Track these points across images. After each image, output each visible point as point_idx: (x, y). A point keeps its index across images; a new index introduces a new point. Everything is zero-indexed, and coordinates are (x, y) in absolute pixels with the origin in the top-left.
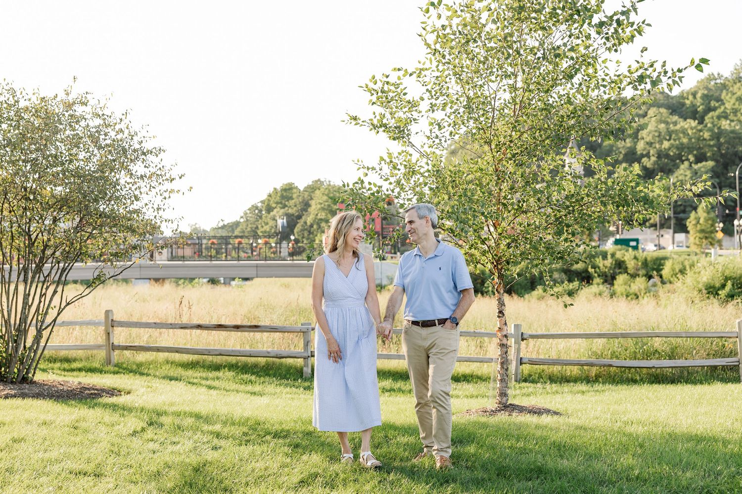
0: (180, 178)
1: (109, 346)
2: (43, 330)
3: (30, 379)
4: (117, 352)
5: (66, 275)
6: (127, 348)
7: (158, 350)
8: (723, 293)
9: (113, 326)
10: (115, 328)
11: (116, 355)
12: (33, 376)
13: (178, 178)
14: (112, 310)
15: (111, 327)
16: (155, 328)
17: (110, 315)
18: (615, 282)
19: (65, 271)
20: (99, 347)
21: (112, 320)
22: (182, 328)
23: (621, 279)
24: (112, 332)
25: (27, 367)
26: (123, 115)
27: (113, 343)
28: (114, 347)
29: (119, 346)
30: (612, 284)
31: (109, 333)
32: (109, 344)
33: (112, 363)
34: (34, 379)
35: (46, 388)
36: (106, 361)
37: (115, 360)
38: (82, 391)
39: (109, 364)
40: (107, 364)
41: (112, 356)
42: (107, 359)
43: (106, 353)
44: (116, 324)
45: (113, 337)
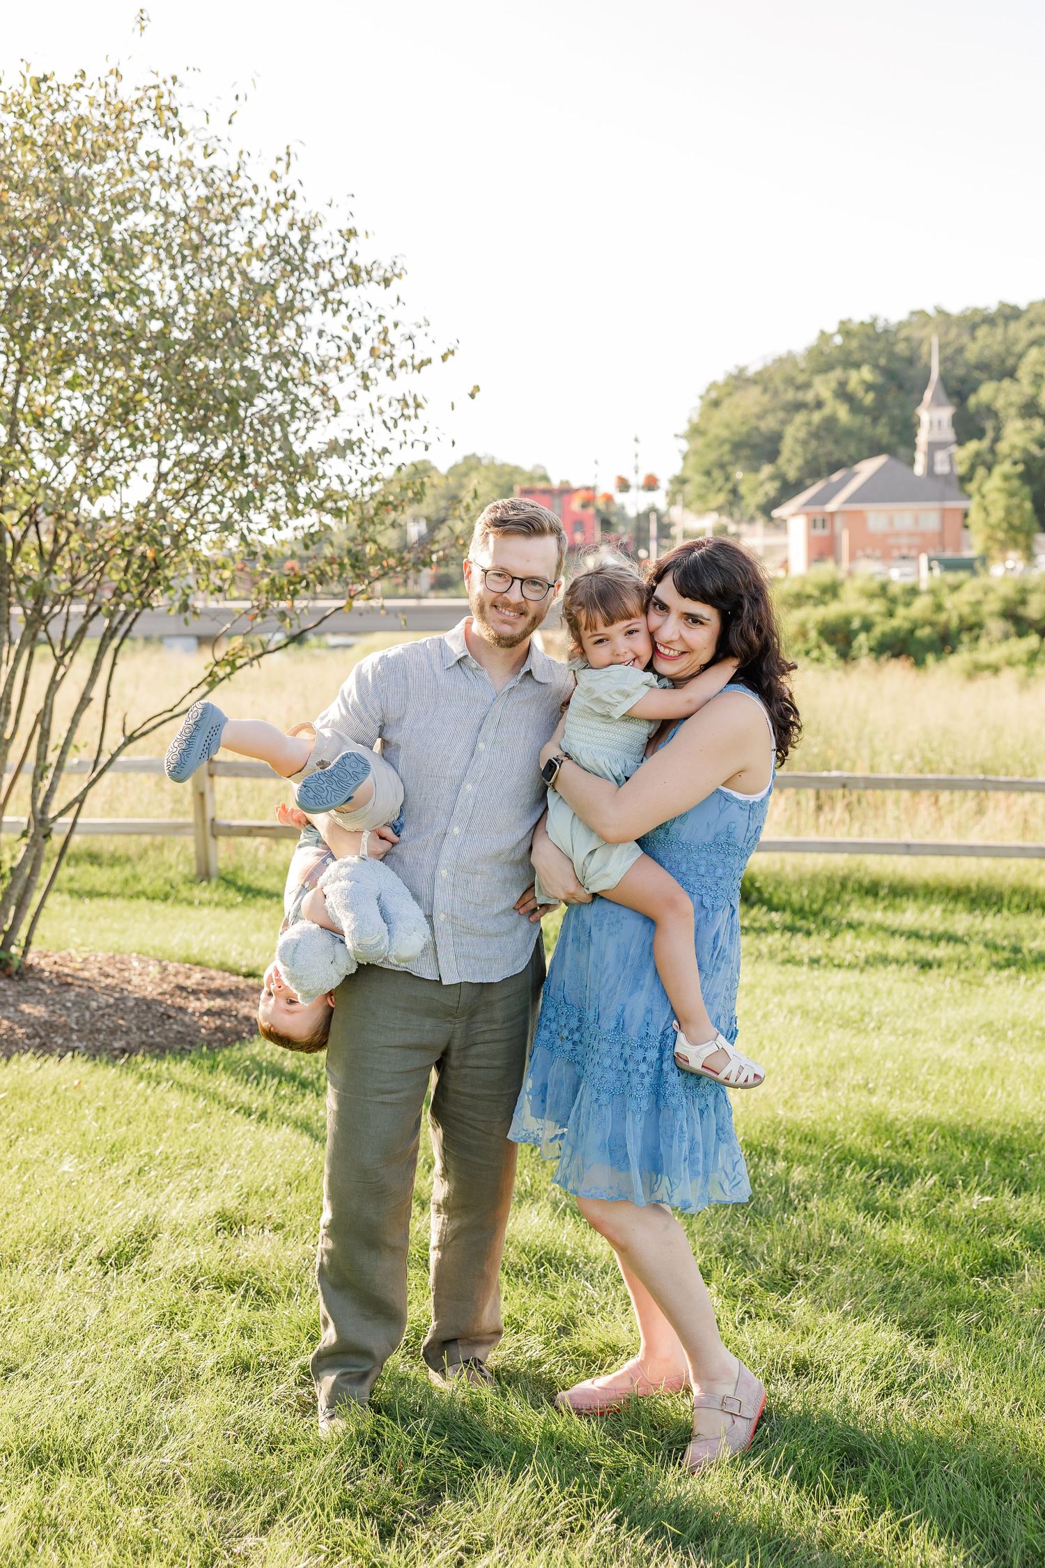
0: (444, 358)
1: (204, 827)
2: (55, 819)
3: (15, 963)
4: (222, 842)
5: (117, 650)
6: (250, 831)
9: (211, 775)
10: (216, 779)
11: (223, 854)
12: (25, 953)
13: (437, 360)
15: (207, 779)
19: (112, 637)
20: (177, 829)
24: (212, 789)
25: (6, 927)
26: (279, 159)
27: (213, 820)
28: (217, 830)
29: (230, 827)
31: (202, 795)
32: (204, 821)
33: (213, 870)
34: (32, 958)
35: (71, 995)
36: (194, 863)
37: (221, 865)
38: (179, 1001)
39: (204, 874)
40: (199, 874)
41: (211, 851)
42: (198, 858)
43: (196, 841)
44: (219, 768)
45: (214, 803)
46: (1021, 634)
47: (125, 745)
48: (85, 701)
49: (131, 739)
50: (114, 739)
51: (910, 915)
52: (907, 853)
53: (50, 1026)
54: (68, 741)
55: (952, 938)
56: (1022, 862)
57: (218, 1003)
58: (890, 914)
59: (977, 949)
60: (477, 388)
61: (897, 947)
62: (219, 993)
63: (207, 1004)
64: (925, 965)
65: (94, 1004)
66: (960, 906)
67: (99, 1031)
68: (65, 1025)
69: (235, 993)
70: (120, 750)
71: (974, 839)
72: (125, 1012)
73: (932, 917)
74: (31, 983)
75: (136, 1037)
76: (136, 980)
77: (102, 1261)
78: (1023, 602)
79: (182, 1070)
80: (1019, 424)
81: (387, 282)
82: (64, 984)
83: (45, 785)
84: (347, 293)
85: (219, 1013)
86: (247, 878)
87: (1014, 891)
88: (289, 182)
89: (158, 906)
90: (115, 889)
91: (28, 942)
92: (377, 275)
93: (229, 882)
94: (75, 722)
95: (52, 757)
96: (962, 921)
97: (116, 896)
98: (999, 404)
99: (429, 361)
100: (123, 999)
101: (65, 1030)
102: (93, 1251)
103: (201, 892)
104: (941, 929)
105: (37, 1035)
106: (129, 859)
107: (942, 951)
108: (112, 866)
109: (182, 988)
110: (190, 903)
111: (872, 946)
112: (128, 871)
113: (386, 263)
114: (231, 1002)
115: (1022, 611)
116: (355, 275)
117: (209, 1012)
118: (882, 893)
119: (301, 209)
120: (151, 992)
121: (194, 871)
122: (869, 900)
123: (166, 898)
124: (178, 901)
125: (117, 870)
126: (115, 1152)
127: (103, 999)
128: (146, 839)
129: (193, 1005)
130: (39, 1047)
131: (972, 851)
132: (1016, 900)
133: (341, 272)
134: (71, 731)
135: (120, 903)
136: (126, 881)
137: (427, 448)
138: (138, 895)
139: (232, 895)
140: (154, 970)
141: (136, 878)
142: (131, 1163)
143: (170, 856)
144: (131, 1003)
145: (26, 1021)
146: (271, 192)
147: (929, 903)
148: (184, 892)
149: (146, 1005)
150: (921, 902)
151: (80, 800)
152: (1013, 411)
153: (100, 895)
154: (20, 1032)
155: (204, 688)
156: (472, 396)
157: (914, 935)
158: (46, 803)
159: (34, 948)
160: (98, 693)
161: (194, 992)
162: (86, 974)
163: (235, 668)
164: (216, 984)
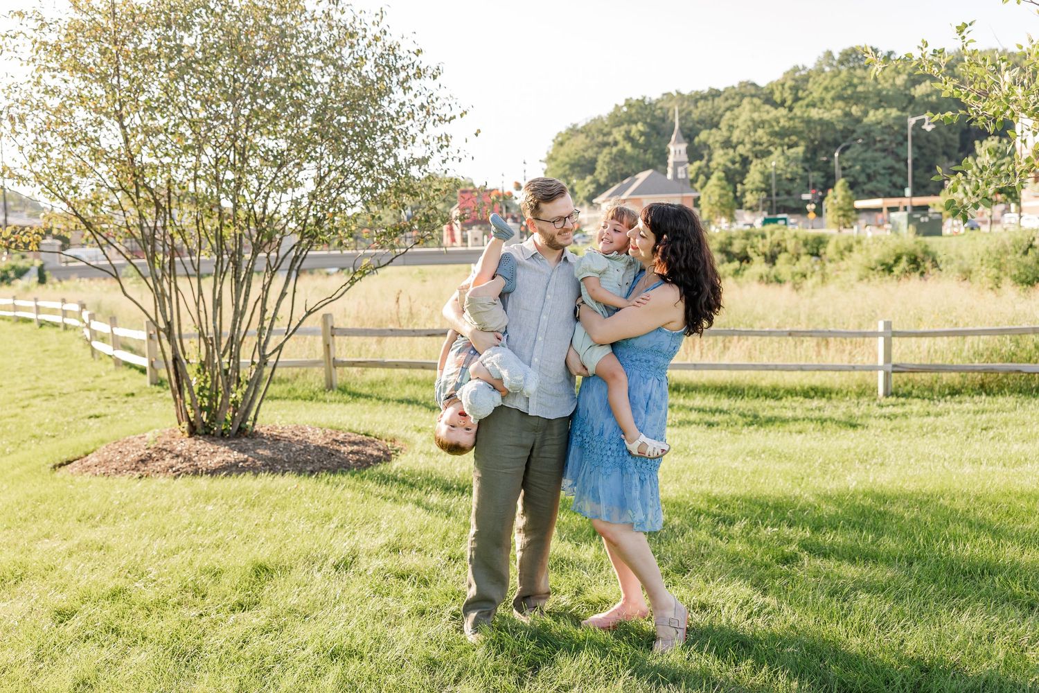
0: (461, 115)
1: (329, 362)
2: (269, 355)
3: (249, 429)
4: (339, 370)
6: (353, 364)
7: (397, 365)
8: (897, 270)
9: (333, 336)
10: (337, 338)
11: (340, 376)
12: (254, 424)
13: (458, 116)
14: (331, 315)
15: (330, 336)
16: (391, 335)
17: (329, 319)
18: (777, 261)
20: (315, 363)
21: (332, 327)
22: (429, 335)
23: (782, 258)
24: (333, 343)
26: (377, 14)
27: (334, 359)
28: (336, 364)
29: (343, 362)
30: (774, 264)
31: (328, 345)
32: (329, 359)
33: (334, 385)
34: (256, 428)
35: (281, 445)
36: (323, 381)
37: (338, 382)
38: (336, 447)
39: (330, 386)
40: (327, 387)
41: (333, 374)
42: (326, 379)
43: (326, 371)
44: (337, 331)
45: (335, 350)
46: (730, 261)
47: (306, 316)
48: (283, 294)
49: (309, 313)
50: (299, 313)
51: (698, 401)
52: (695, 369)
53: (274, 460)
54: (275, 315)
55: (721, 411)
56: (753, 373)
57: (355, 448)
58: (687, 400)
59: (735, 416)
60: (479, 131)
61: (694, 416)
62: (354, 443)
63: (350, 448)
64: (710, 425)
65: (294, 449)
66: (723, 396)
67: (299, 462)
68: (281, 459)
69: (362, 443)
70: (304, 318)
71: (726, 361)
72: (310, 453)
73: (710, 401)
74: (259, 440)
75: (317, 465)
76: (312, 437)
77: (337, 568)
78: (731, 244)
79: (346, 479)
80: (721, 152)
81: (435, 77)
82: (276, 440)
83: (264, 338)
84: (414, 83)
85: (357, 453)
86: (352, 388)
87: (751, 387)
88: (383, 25)
89: (309, 403)
90: (285, 395)
91: (255, 419)
92: (430, 72)
93: (343, 390)
94: (278, 305)
95: (267, 324)
96: (725, 403)
97: (285, 399)
98: (710, 141)
99: (454, 117)
100: (307, 447)
101: (281, 462)
102: (331, 561)
103: (328, 396)
104: (714, 407)
105: (267, 465)
106: (288, 380)
107: (717, 418)
108: (280, 384)
109: (336, 441)
110: (325, 401)
111: (681, 416)
112: (289, 386)
113: (434, 66)
114: (361, 448)
115: (729, 248)
116: (419, 74)
117: (352, 452)
118: (682, 389)
119: (388, 40)
120: (321, 442)
121: (324, 385)
122: (675, 394)
123: (311, 399)
124: (318, 400)
125: (283, 386)
126: (328, 517)
127: (298, 447)
128: (296, 370)
129: (343, 449)
130: (270, 470)
131: (728, 367)
132: (751, 392)
133: (411, 72)
134: (276, 310)
135: (288, 402)
136: (289, 391)
137: (460, 160)
138: (296, 398)
139: (346, 397)
140: (320, 433)
141: (294, 389)
142: (336, 521)
143: (310, 377)
144: (312, 448)
145: (261, 458)
146: (373, 31)
147: (707, 394)
148: (321, 396)
149: (320, 449)
150: (703, 394)
151: (280, 347)
152: (718, 145)
153: (277, 398)
154: (259, 463)
155: (348, 285)
156: (476, 135)
157: (700, 410)
158: (265, 347)
159: (257, 422)
160: (290, 290)
161: (342, 443)
162: (285, 435)
163: (364, 274)
164: (353, 438)
